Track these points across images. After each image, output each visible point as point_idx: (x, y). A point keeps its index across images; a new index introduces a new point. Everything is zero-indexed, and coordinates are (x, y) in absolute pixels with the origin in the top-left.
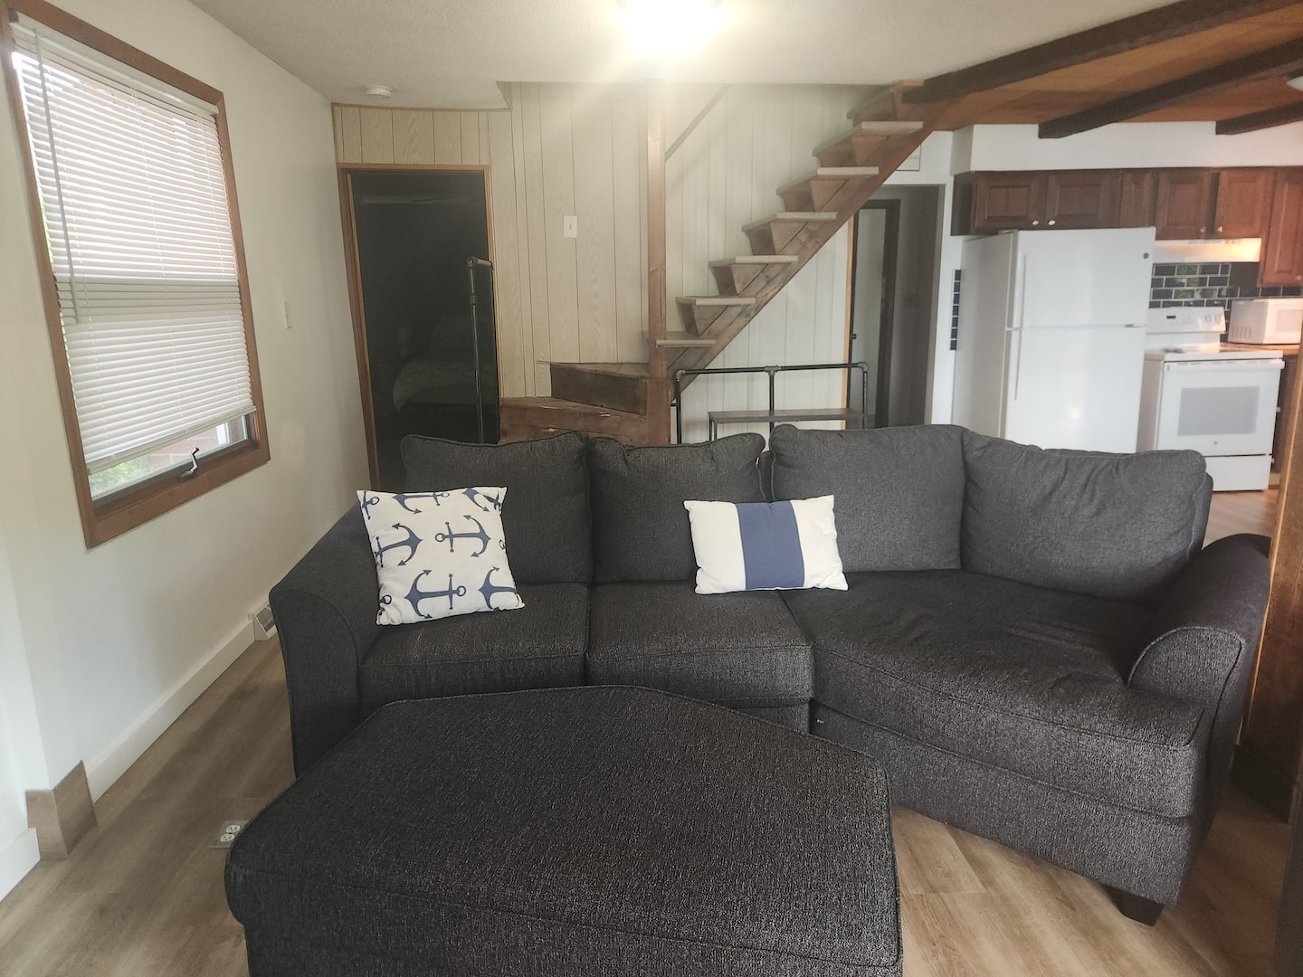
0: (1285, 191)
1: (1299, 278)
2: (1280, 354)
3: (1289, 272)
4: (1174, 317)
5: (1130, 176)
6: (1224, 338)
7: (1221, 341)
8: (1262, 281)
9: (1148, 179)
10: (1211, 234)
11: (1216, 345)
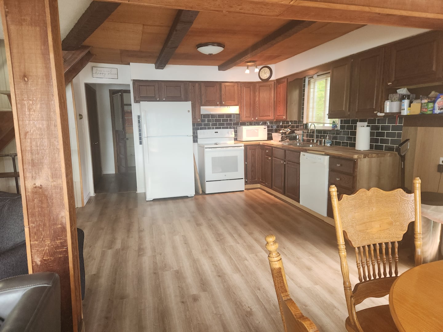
0: (245, 90)
1: (253, 119)
2: (243, 145)
3: (250, 117)
4: (217, 132)
5: (190, 84)
6: (236, 139)
7: (234, 140)
8: (241, 120)
9: (197, 84)
10: (221, 105)
11: (233, 142)
